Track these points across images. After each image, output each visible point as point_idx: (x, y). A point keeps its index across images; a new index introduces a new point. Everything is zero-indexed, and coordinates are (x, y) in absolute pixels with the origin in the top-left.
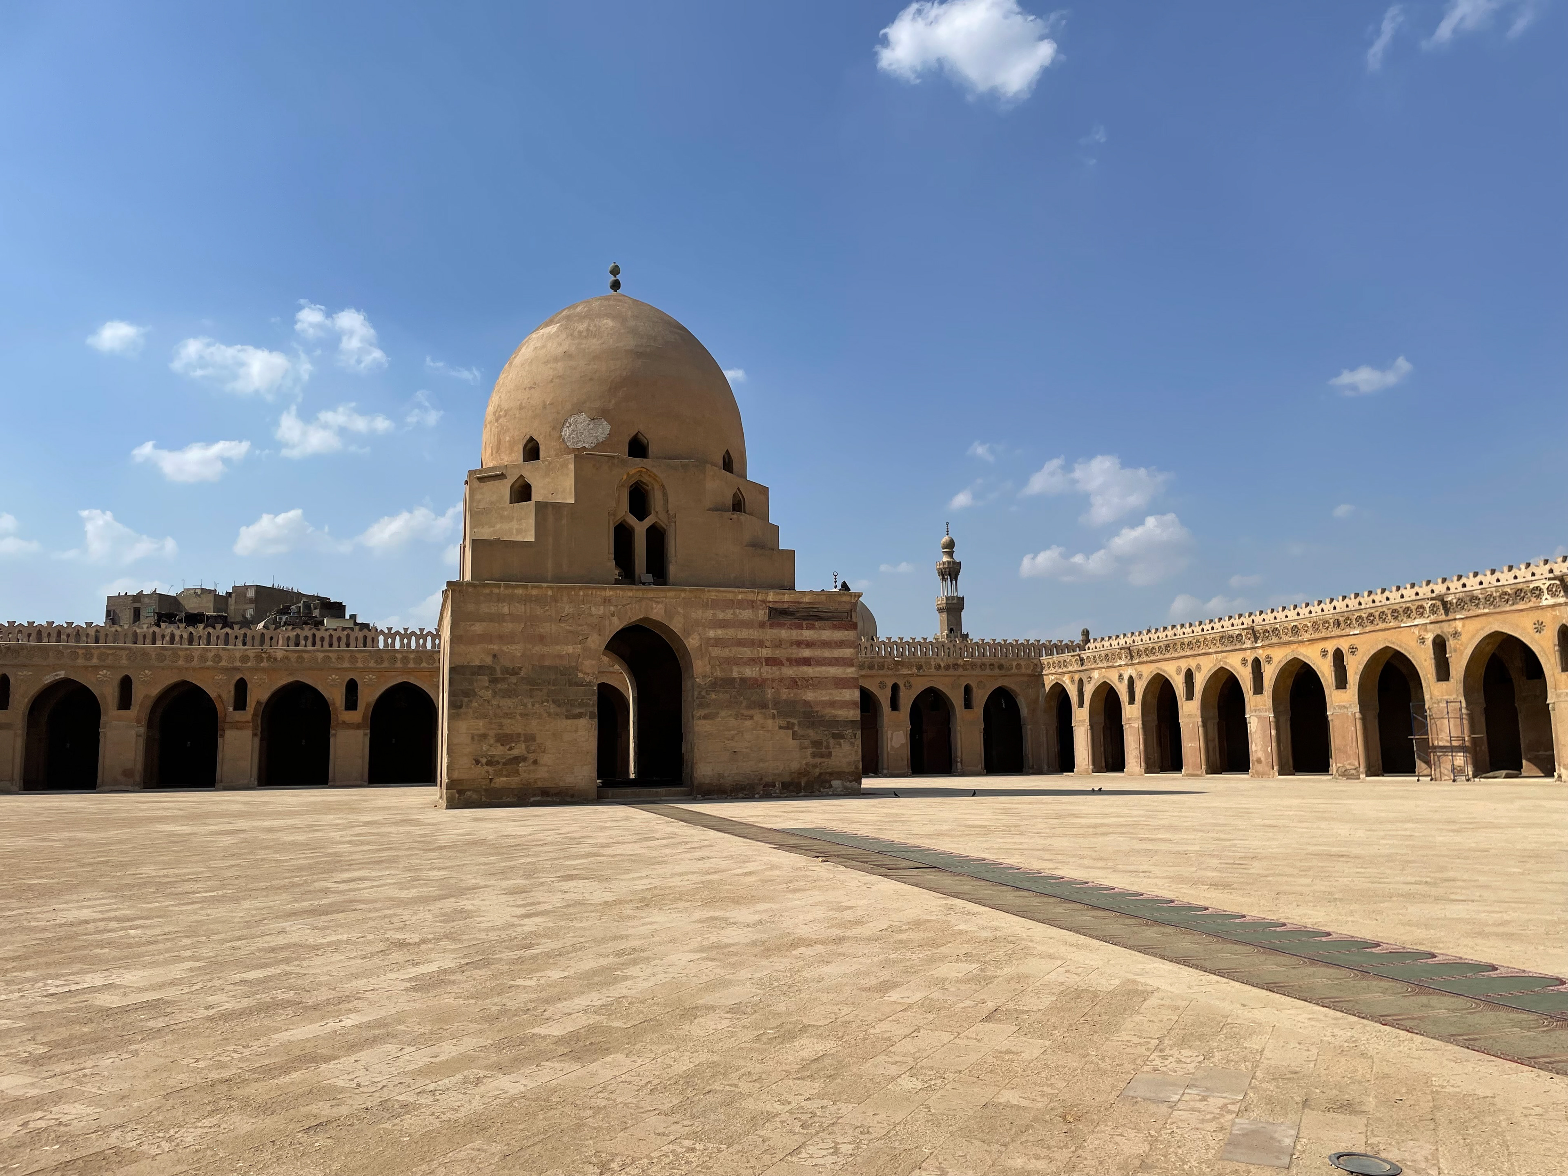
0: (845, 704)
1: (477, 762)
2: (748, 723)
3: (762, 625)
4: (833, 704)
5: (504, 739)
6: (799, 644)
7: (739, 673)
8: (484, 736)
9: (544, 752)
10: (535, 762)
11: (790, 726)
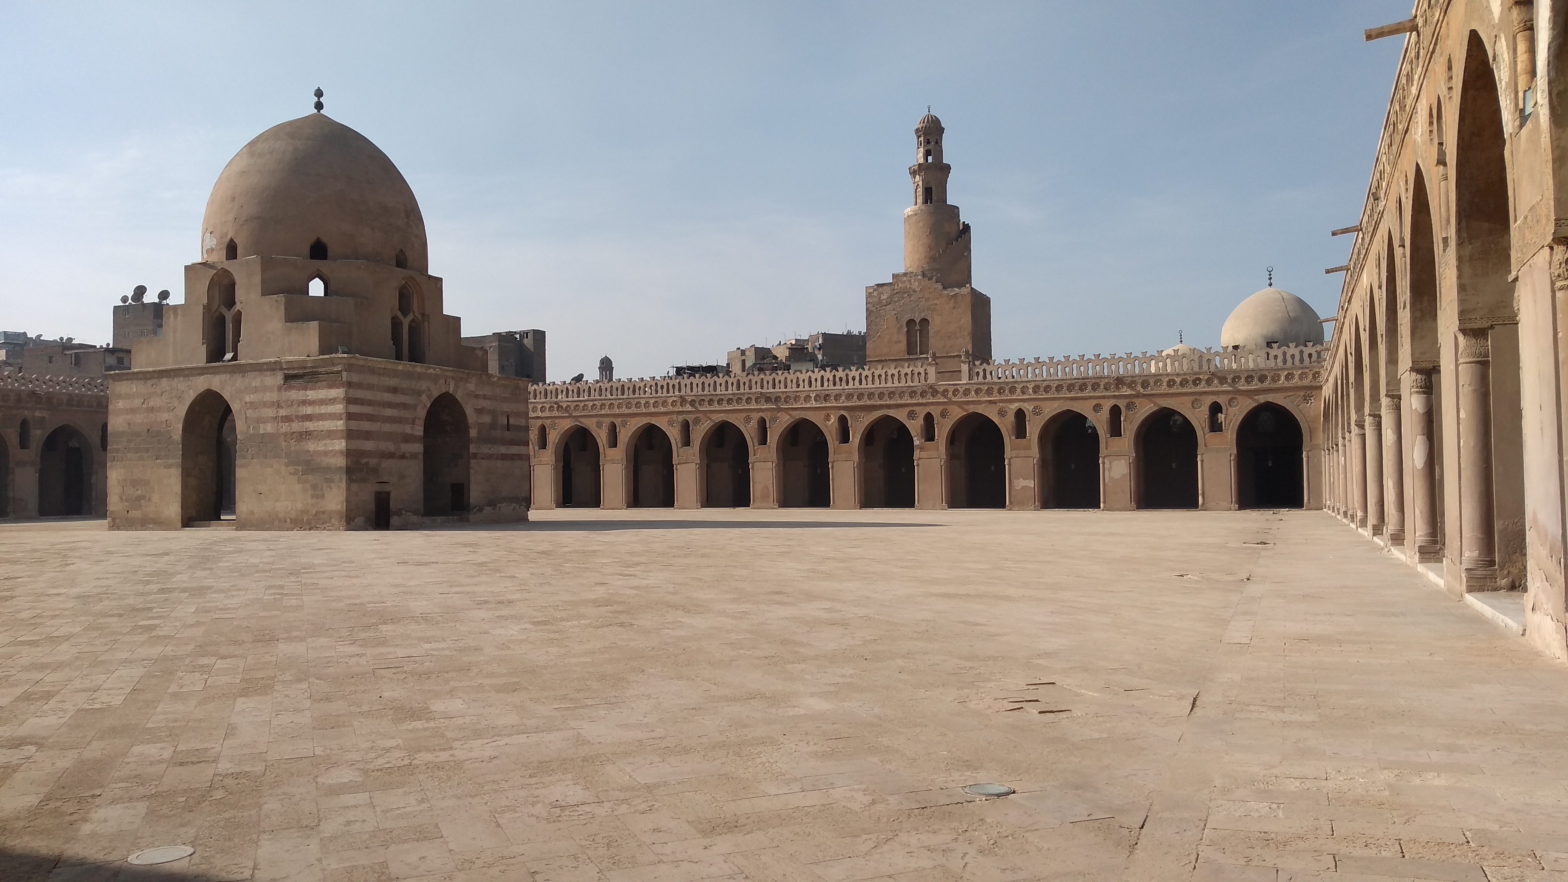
0: (334, 453)
1: (121, 499)
2: (270, 470)
3: (280, 388)
4: (326, 453)
5: (135, 483)
6: (304, 403)
7: (265, 429)
8: (125, 480)
9: (153, 493)
10: (150, 500)
11: (296, 473)
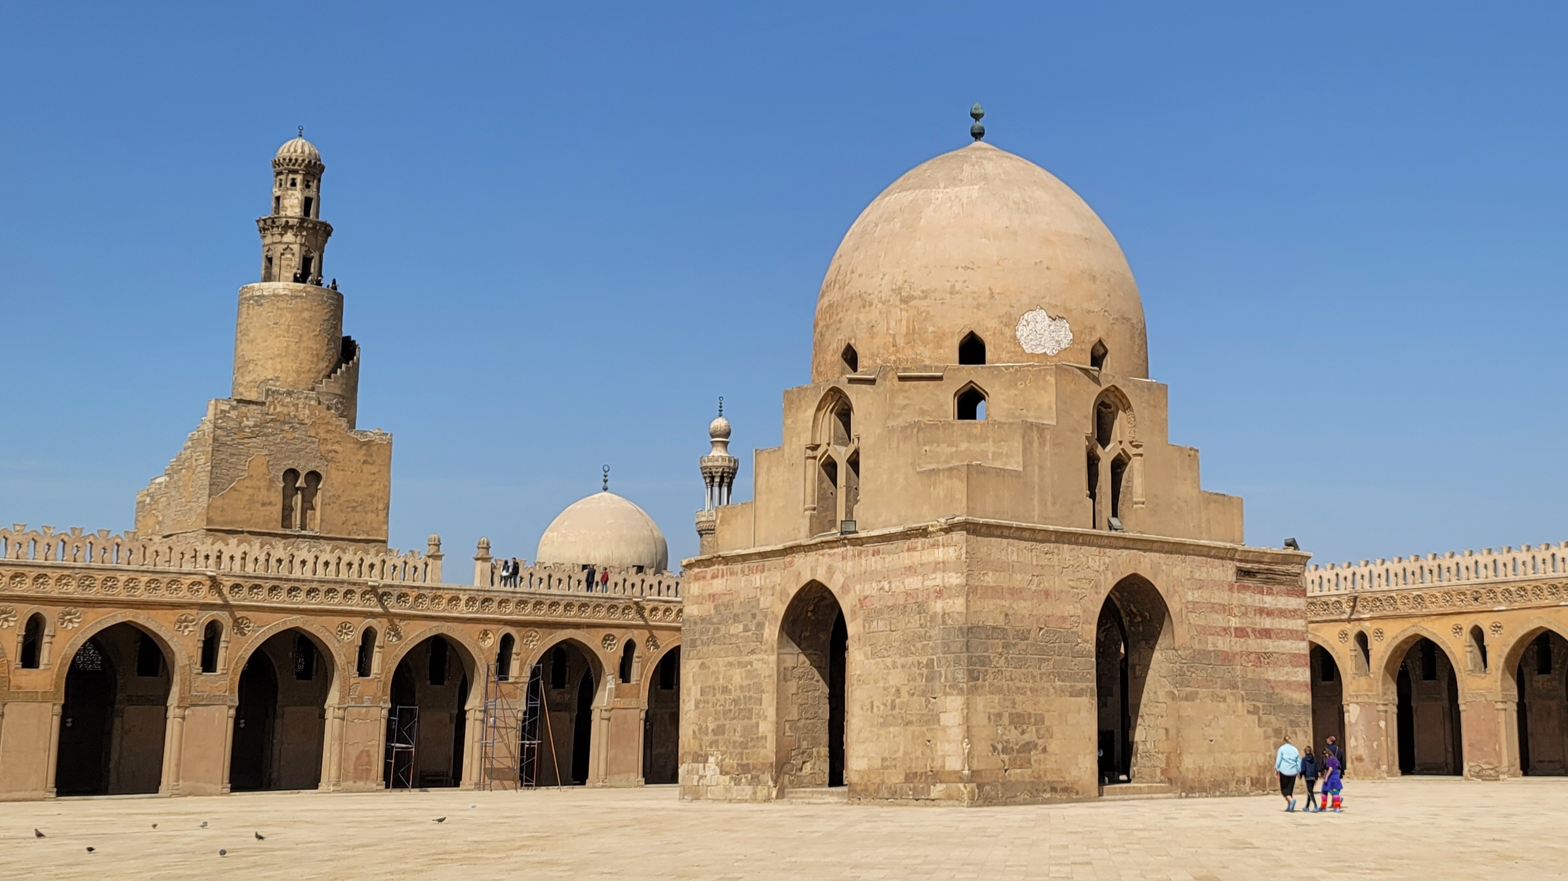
0: (1298, 686)
1: (995, 748)
2: (1222, 705)
3: (1231, 587)
4: (1289, 684)
5: (1018, 720)
6: (1261, 611)
7: (1214, 645)
8: (1000, 715)
9: (1051, 737)
10: (1044, 750)
11: (1254, 711)
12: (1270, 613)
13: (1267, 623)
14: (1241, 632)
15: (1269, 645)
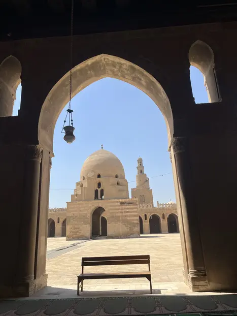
2: (117, 224)
3: (119, 206)
4: (133, 220)
5: (75, 228)
7: (115, 215)
8: (72, 228)
9: (81, 231)
11: (125, 224)
12: (128, 209)
13: (127, 210)
14: (121, 212)
15: (128, 214)
